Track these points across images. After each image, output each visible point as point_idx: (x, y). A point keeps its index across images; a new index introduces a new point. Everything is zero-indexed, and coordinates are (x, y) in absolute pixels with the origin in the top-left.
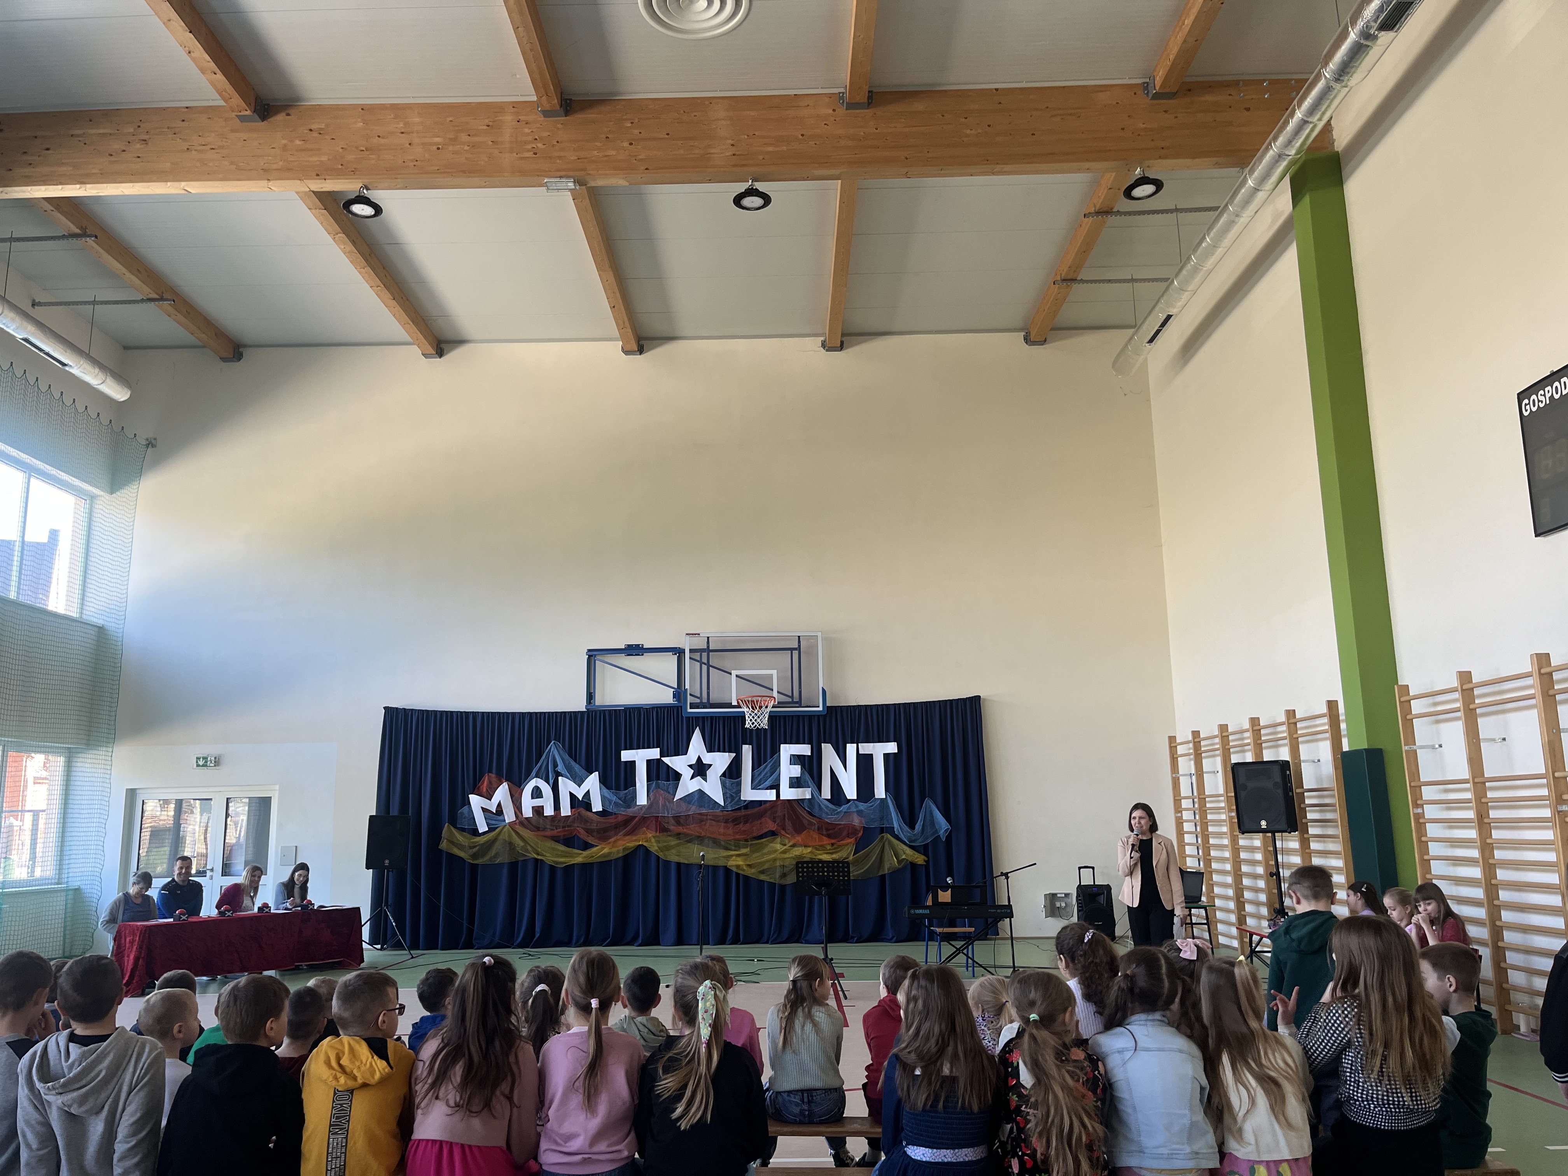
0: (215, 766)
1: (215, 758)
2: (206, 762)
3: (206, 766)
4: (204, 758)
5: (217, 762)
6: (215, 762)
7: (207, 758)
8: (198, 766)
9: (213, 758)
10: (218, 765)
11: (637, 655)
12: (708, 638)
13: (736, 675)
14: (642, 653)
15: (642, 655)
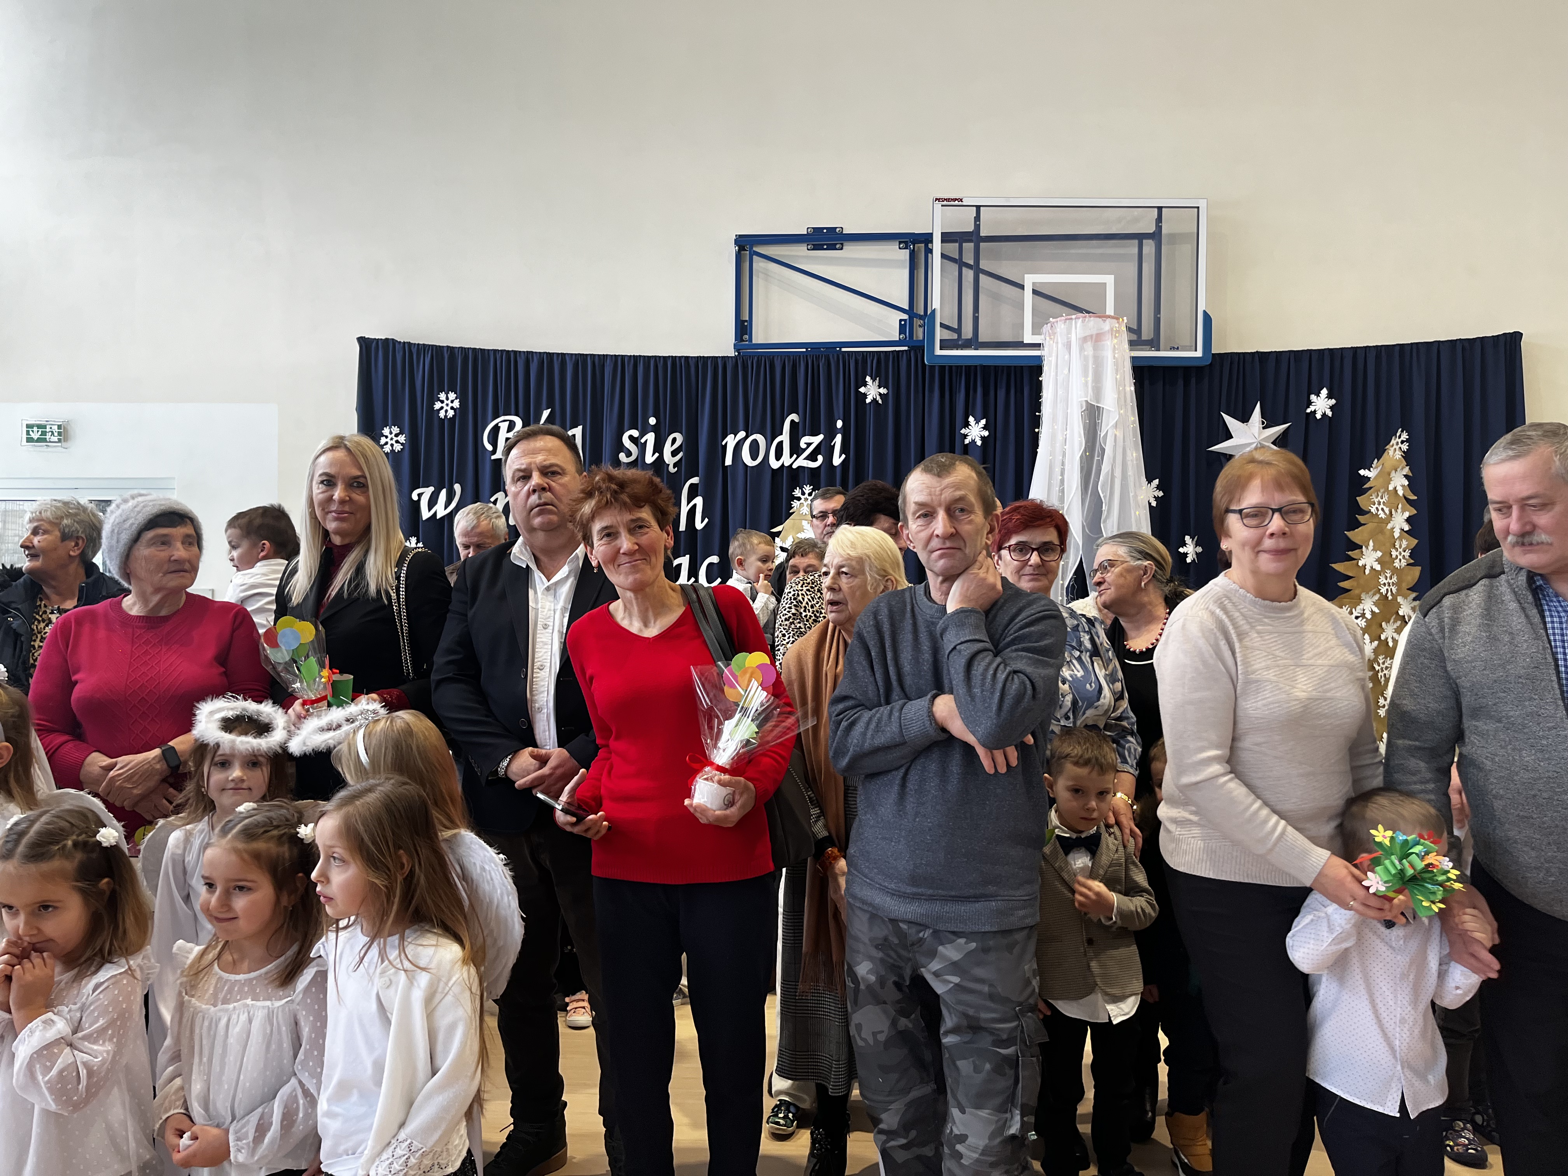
0: (60, 441)
1: (59, 427)
2: (44, 433)
3: (45, 440)
4: (39, 426)
5: (64, 433)
6: (59, 434)
7: (45, 427)
8: (30, 440)
9: (55, 428)
10: (66, 440)
11: (832, 247)
12: (978, 207)
13: (1034, 284)
14: (842, 244)
15: (842, 249)
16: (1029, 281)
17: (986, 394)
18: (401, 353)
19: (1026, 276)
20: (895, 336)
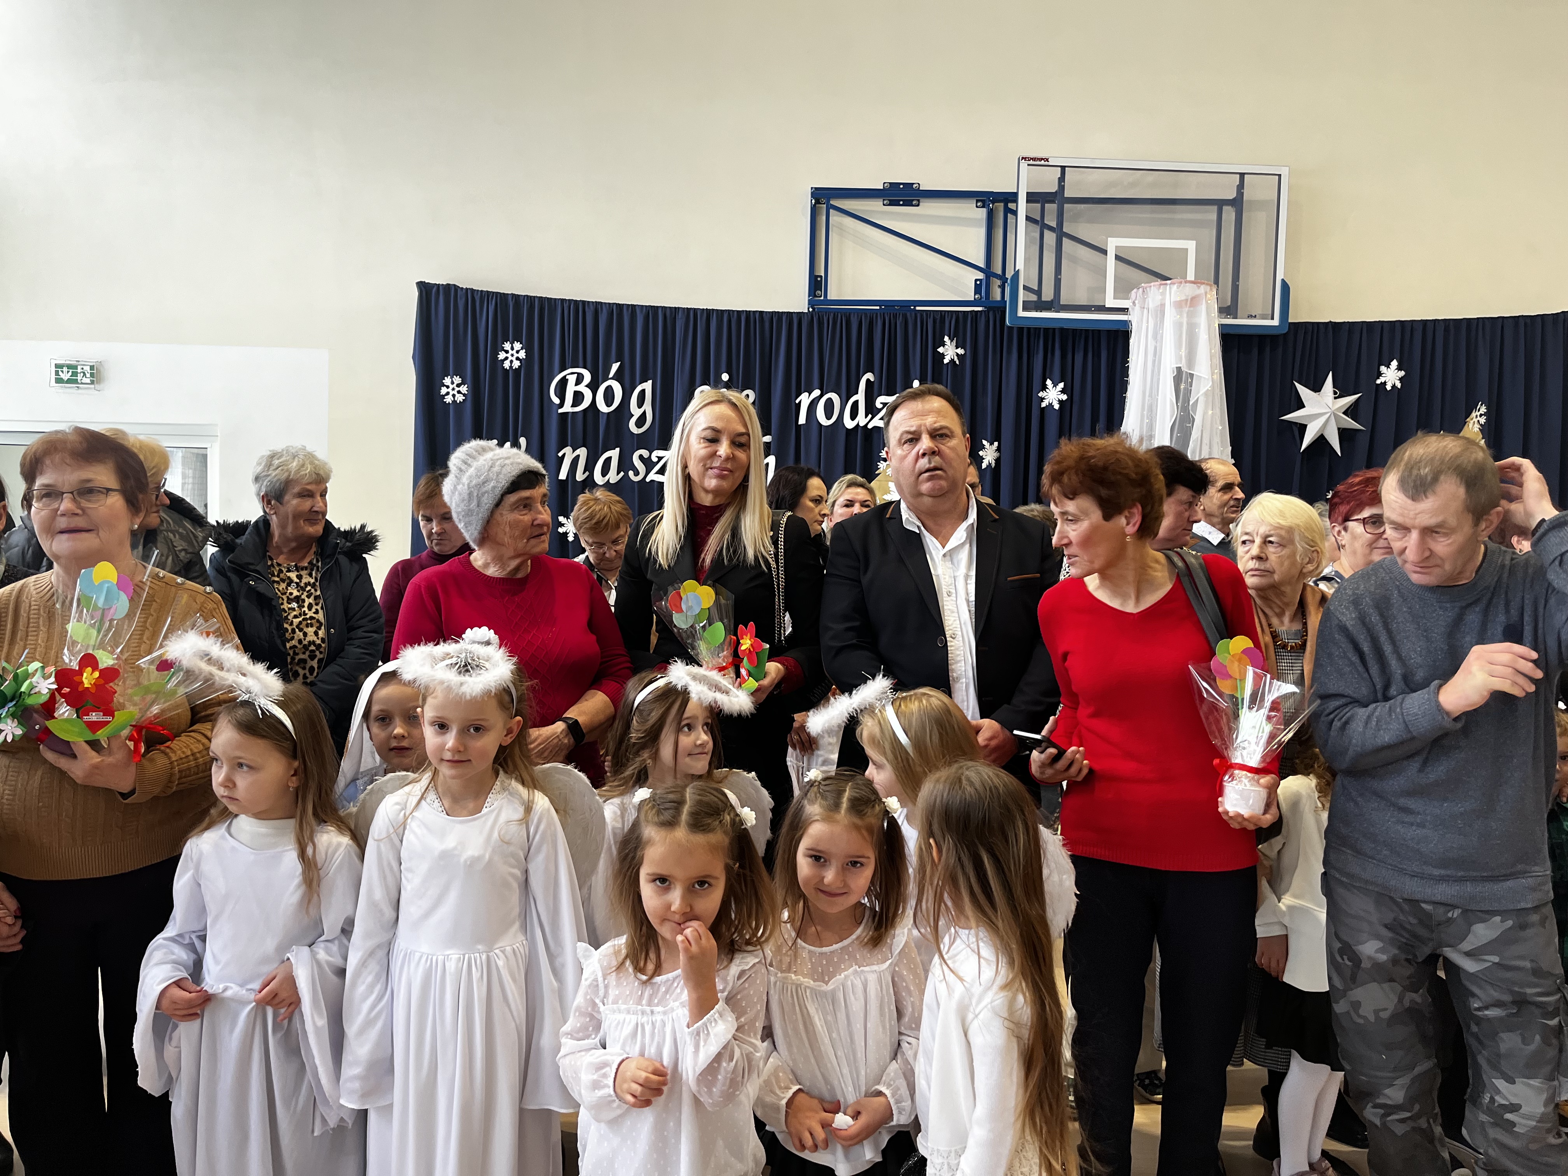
0: (92, 382)
1: (92, 368)
2: (75, 374)
3: (76, 382)
4: (69, 367)
5: (96, 375)
6: (92, 375)
7: (76, 367)
8: (59, 381)
9: (87, 368)
10: (99, 382)
11: (908, 203)
12: (1063, 168)
13: (1117, 247)
14: (919, 201)
15: (918, 205)
16: (1112, 244)
17: (1063, 357)
18: (464, 299)
19: (1110, 239)
20: (971, 296)
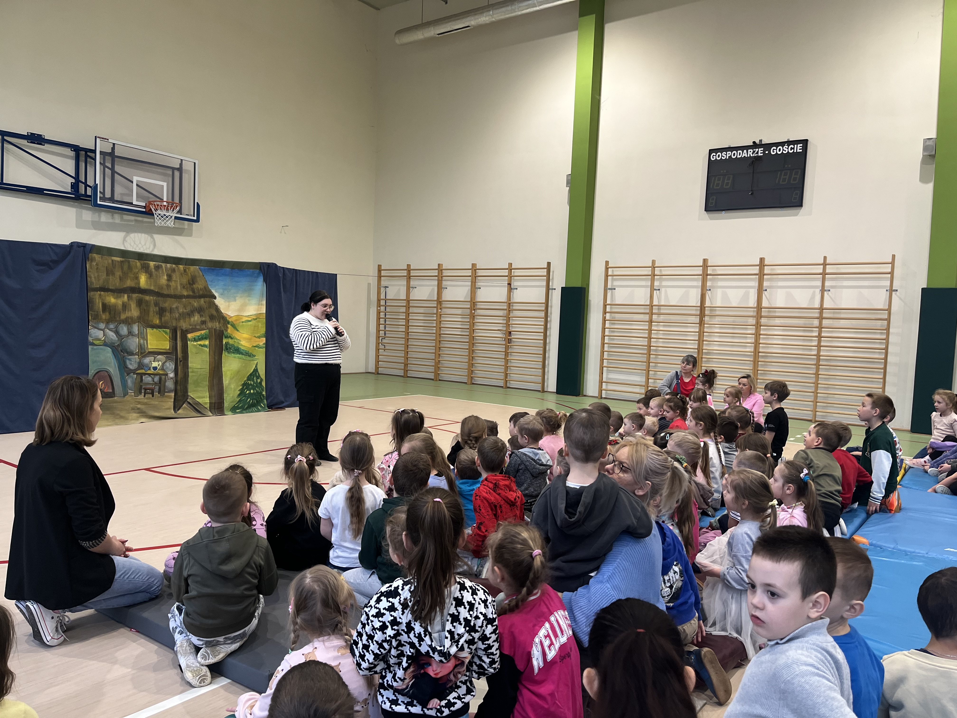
11: (40, 144)
12: (114, 144)
13: (137, 181)
14: (44, 143)
16: (135, 179)
19: (134, 177)
20: (69, 190)
